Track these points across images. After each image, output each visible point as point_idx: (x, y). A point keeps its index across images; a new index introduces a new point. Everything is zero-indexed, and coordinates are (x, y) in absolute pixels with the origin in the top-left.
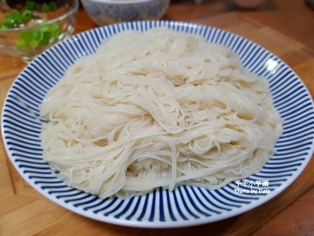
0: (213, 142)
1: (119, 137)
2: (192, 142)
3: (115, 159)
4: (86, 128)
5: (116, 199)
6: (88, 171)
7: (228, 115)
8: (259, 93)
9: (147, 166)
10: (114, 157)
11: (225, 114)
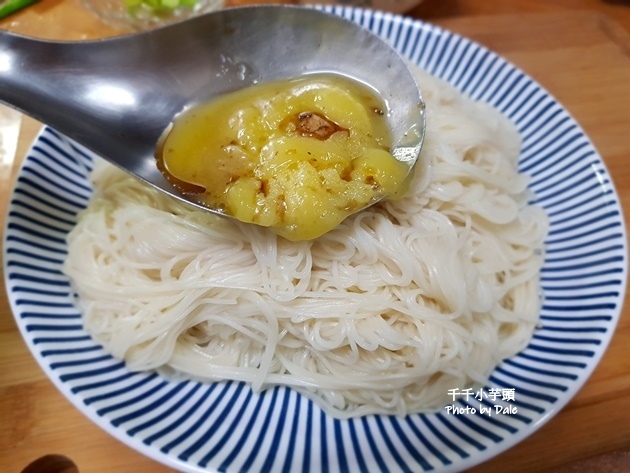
0: (346, 338)
1: (183, 273)
2: (312, 322)
3: (163, 311)
4: (132, 238)
5: (154, 375)
6: (116, 316)
7: (403, 291)
8: (515, 247)
9: (225, 335)
10: (163, 308)
11: (398, 287)
